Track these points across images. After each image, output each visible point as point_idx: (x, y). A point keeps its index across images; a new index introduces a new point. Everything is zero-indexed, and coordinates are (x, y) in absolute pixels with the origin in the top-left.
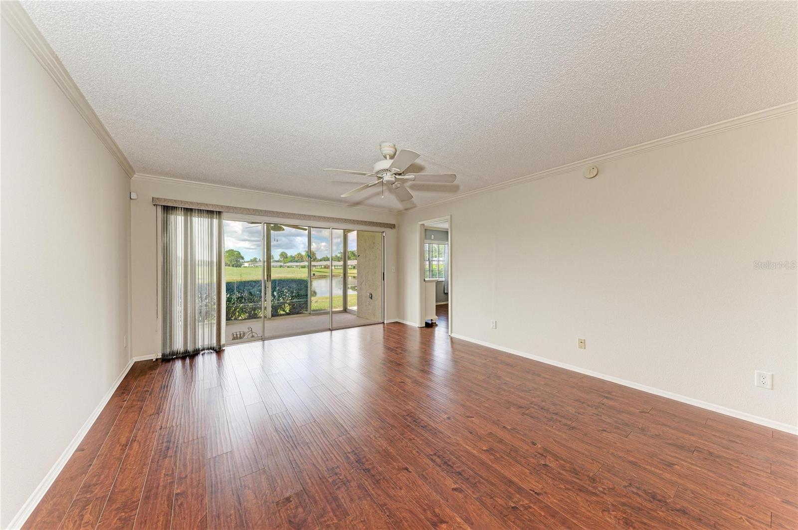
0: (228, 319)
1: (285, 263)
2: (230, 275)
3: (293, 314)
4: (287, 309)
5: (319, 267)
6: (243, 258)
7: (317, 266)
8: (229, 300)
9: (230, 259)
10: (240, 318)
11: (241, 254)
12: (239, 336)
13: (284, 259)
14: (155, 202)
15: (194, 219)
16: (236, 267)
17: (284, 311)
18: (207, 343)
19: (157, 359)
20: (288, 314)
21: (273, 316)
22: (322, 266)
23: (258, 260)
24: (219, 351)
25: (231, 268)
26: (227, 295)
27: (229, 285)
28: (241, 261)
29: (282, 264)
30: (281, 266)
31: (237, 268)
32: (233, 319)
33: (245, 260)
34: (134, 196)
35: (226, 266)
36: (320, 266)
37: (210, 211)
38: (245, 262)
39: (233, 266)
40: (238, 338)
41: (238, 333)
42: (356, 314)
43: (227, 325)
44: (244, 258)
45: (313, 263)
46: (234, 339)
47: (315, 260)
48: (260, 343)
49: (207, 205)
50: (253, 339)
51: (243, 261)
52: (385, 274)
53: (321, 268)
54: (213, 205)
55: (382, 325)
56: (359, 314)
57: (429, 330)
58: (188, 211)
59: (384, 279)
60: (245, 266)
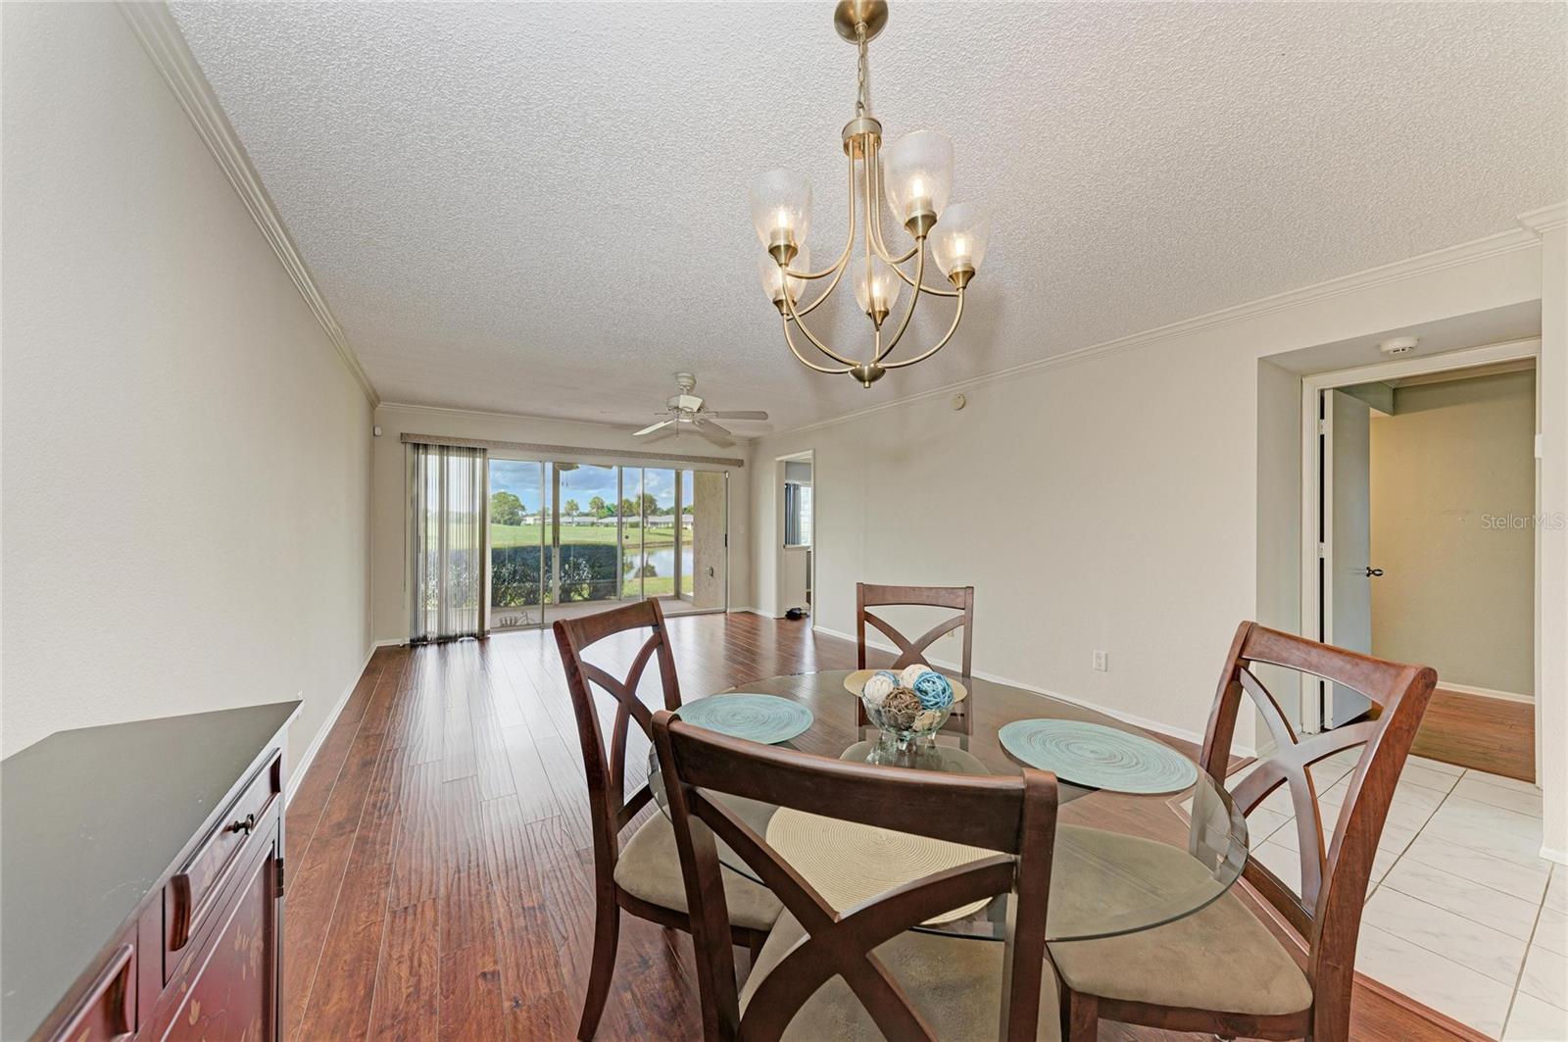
0: (495, 604)
1: (601, 518)
2: (501, 537)
3: (594, 599)
4: (586, 594)
5: (663, 526)
6: (523, 508)
7: (660, 523)
8: (496, 576)
9: (500, 509)
10: (513, 604)
11: (520, 500)
12: (509, 622)
13: (597, 511)
14: (404, 438)
15: (451, 458)
16: (512, 524)
17: (580, 595)
18: (466, 629)
19: (404, 646)
20: (586, 600)
21: (562, 601)
22: (668, 523)
24: (481, 637)
25: (501, 526)
26: (493, 568)
27: (497, 554)
28: (520, 513)
29: (595, 519)
30: (593, 524)
31: (514, 527)
32: (502, 604)
33: (528, 512)
34: (378, 431)
35: (492, 522)
36: (664, 523)
37: (473, 448)
38: (527, 515)
39: (505, 523)
40: (508, 627)
41: (508, 619)
42: (692, 600)
43: (492, 612)
45: (651, 519)
46: (503, 626)
47: (655, 512)
48: (539, 631)
49: (468, 440)
50: (528, 627)
51: (524, 513)
52: (729, 536)
53: (668, 528)
54: (476, 441)
55: (722, 617)
56: (695, 601)
57: (795, 624)
58: (444, 449)
59: (726, 545)
60: (528, 522)
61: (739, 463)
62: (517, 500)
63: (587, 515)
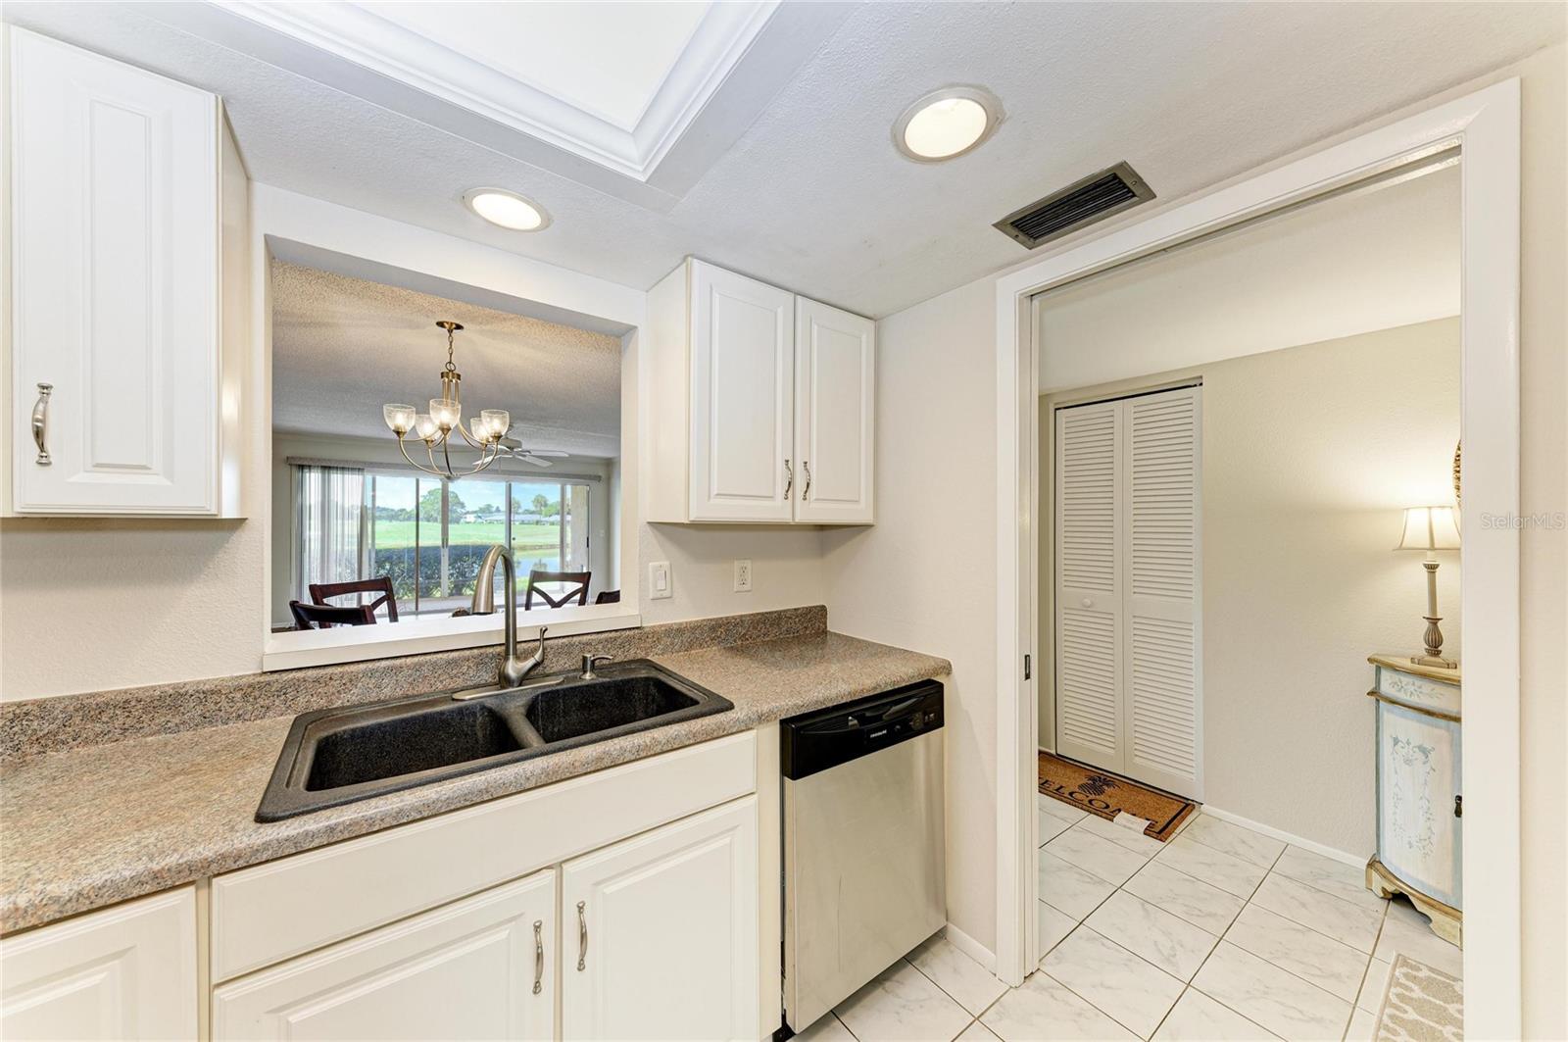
6: (463, 505)
9: (436, 507)
11: (460, 497)
14: (289, 461)
23: (494, 509)
33: (469, 508)
35: (428, 520)
37: (351, 468)
38: (468, 513)
44: (466, 505)
51: (463, 511)
52: (590, 539)
58: (326, 468)
59: (588, 546)
60: (468, 520)
61: (598, 478)
62: (457, 497)
63: (532, 513)
